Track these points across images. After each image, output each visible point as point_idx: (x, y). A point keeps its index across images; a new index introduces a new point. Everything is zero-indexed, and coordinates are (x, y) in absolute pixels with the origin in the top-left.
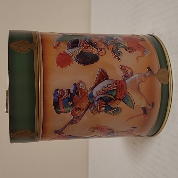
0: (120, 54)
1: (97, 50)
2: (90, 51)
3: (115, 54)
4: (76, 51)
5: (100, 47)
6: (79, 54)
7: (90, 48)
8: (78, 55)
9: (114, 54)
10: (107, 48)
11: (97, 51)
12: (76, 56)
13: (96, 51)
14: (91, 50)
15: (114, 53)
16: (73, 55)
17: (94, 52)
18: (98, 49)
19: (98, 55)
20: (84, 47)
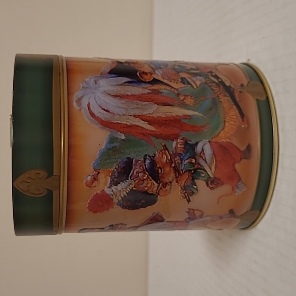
0: (193, 193)
1: (158, 186)
2: (146, 188)
3: (186, 192)
4: (122, 189)
5: (166, 180)
6: (127, 194)
7: (148, 184)
8: (124, 196)
9: (184, 194)
10: (177, 182)
11: (158, 188)
12: (120, 198)
13: (156, 188)
14: (148, 187)
15: (184, 192)
16: (116, 196)
17: (152, 190)
18: (161, 184)
19: (157, 196)
20: (137, 181)
